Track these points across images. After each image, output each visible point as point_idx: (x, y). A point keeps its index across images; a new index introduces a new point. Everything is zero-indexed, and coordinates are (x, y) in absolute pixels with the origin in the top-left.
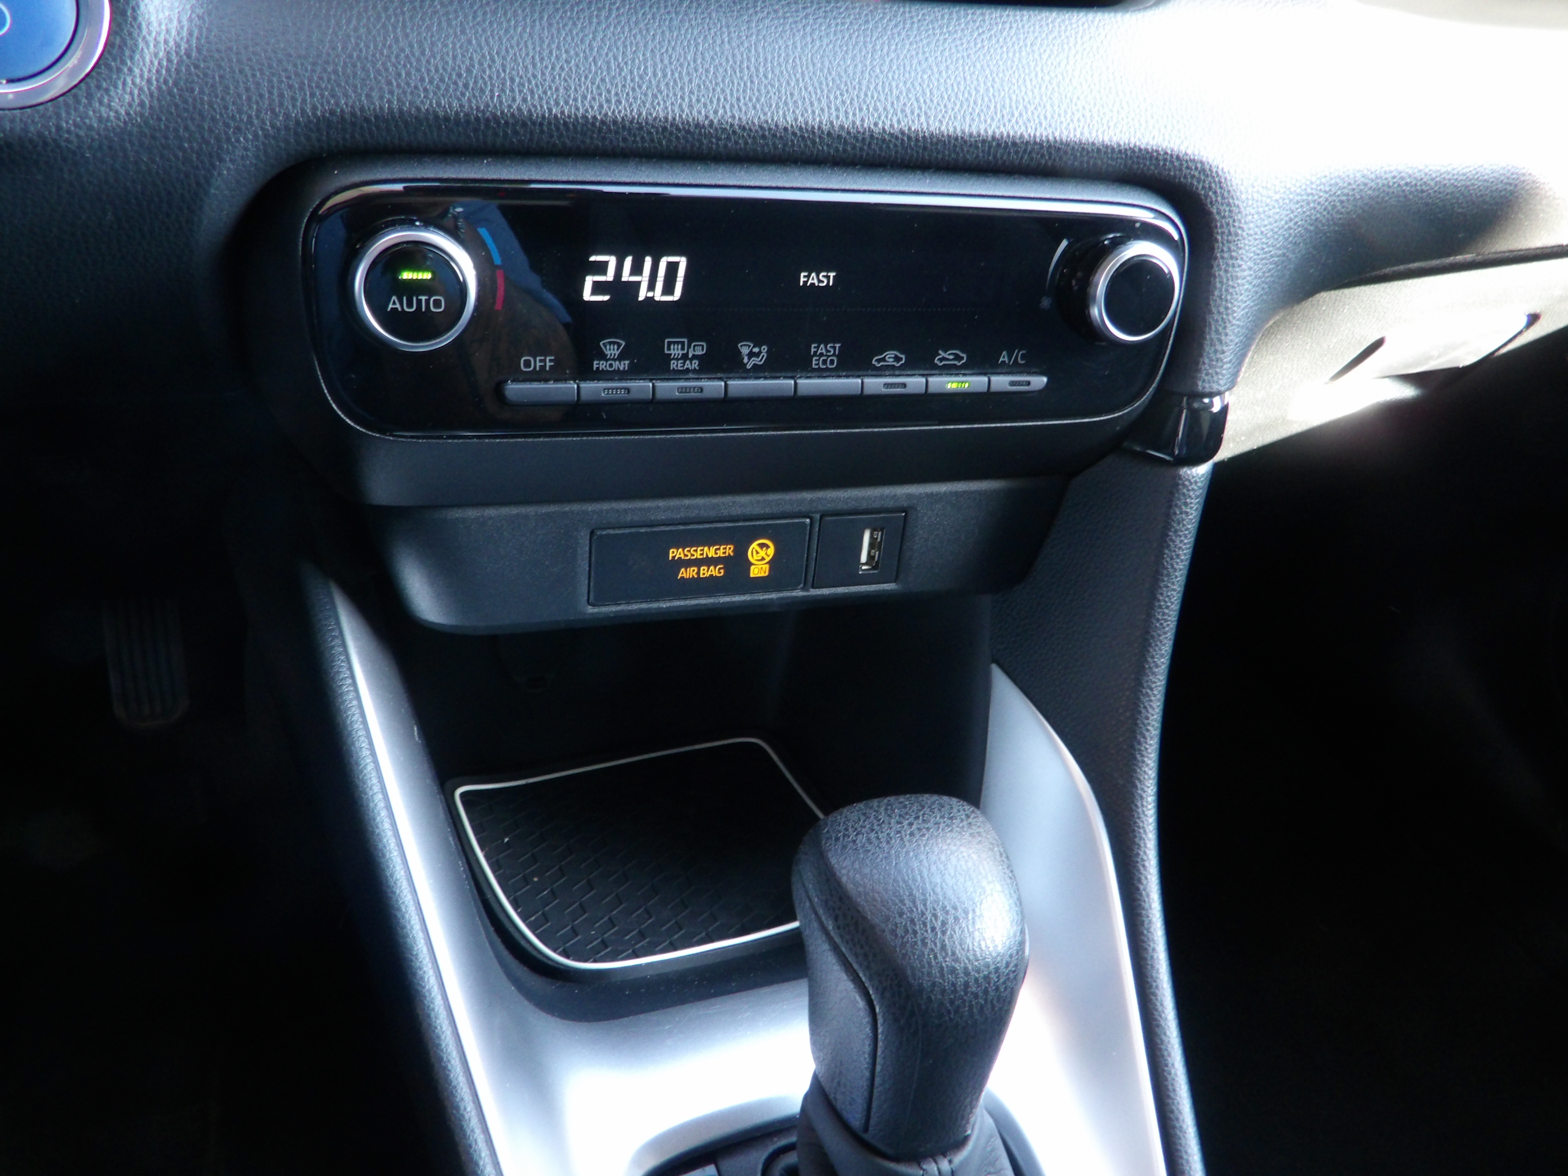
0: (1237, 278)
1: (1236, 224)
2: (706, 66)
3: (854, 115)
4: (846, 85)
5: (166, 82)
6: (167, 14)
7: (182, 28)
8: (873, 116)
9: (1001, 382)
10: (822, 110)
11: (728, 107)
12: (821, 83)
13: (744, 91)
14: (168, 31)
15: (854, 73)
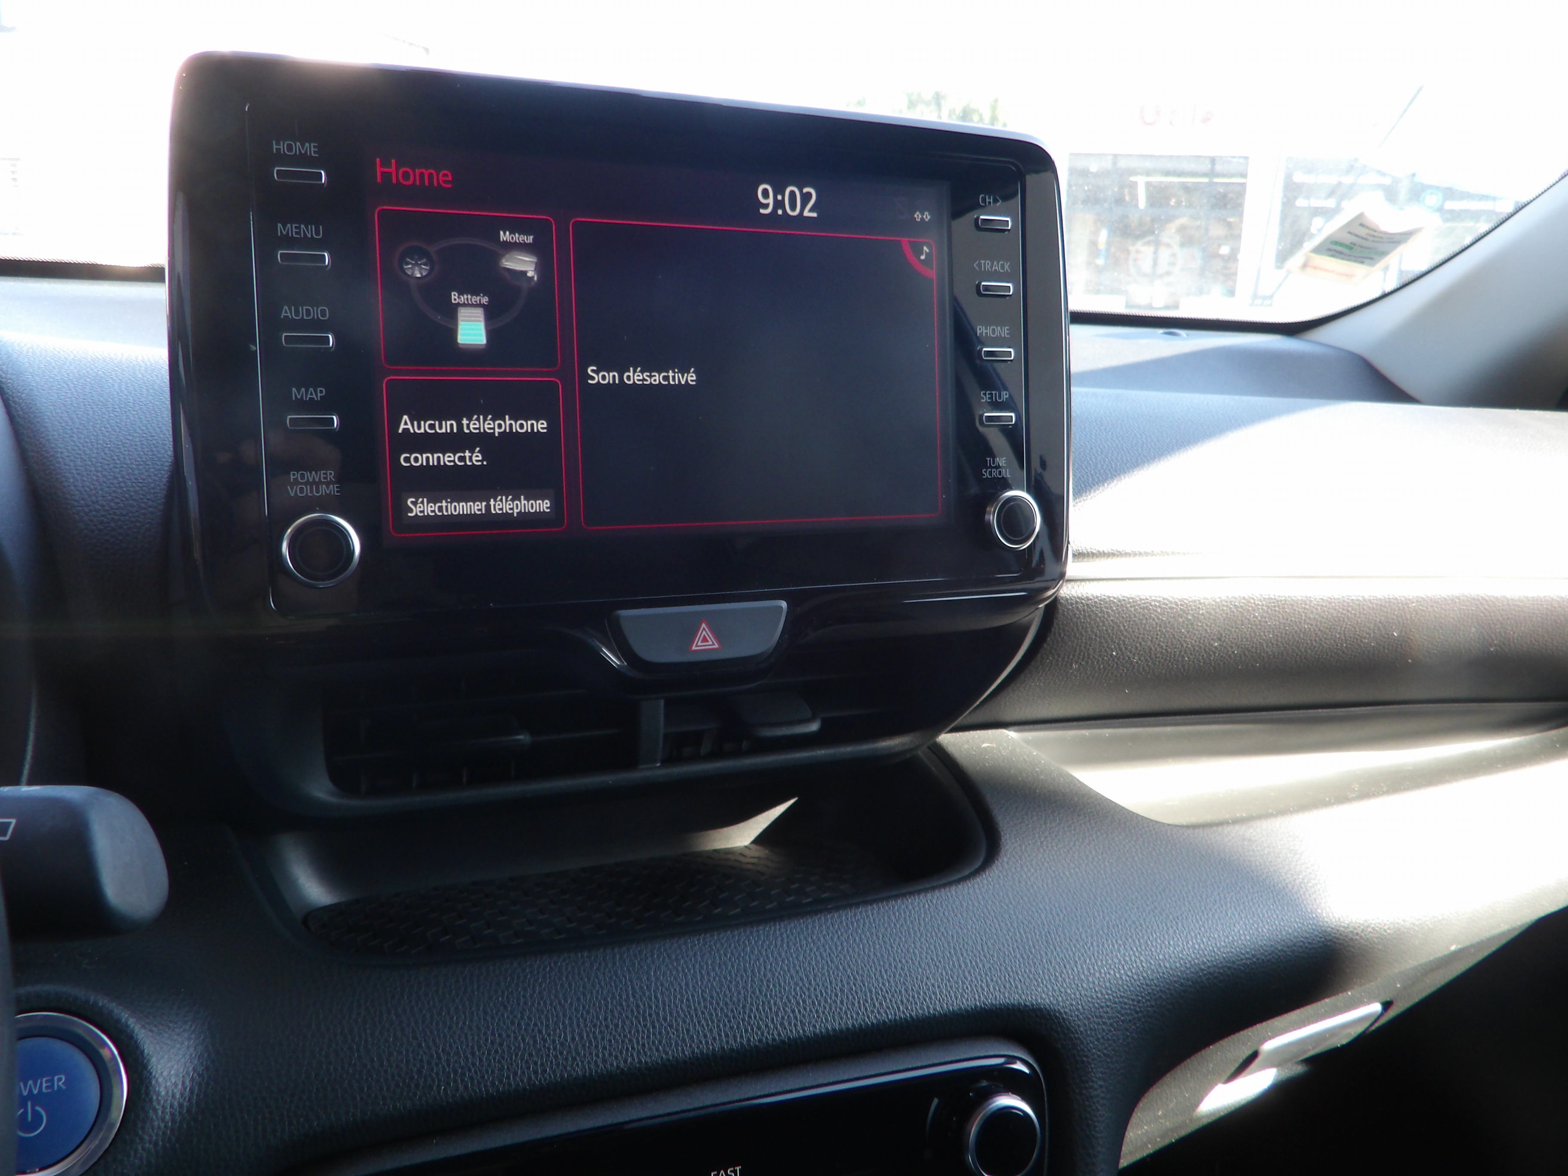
0: (1092, 1097)
1: (1081, 1053)
2: (615, 1021)
3: (741, 1037)
4: (732, 1011)
5: (169, 1140)
6: (173, 1081)
7: (185, 1089)
8: (757, 1034)
10: (714, 1039)
11: (635, 1055)
12: (711, 1015)
13: (648, 1037)
14: (173, 1096)
15: (739, 1000)
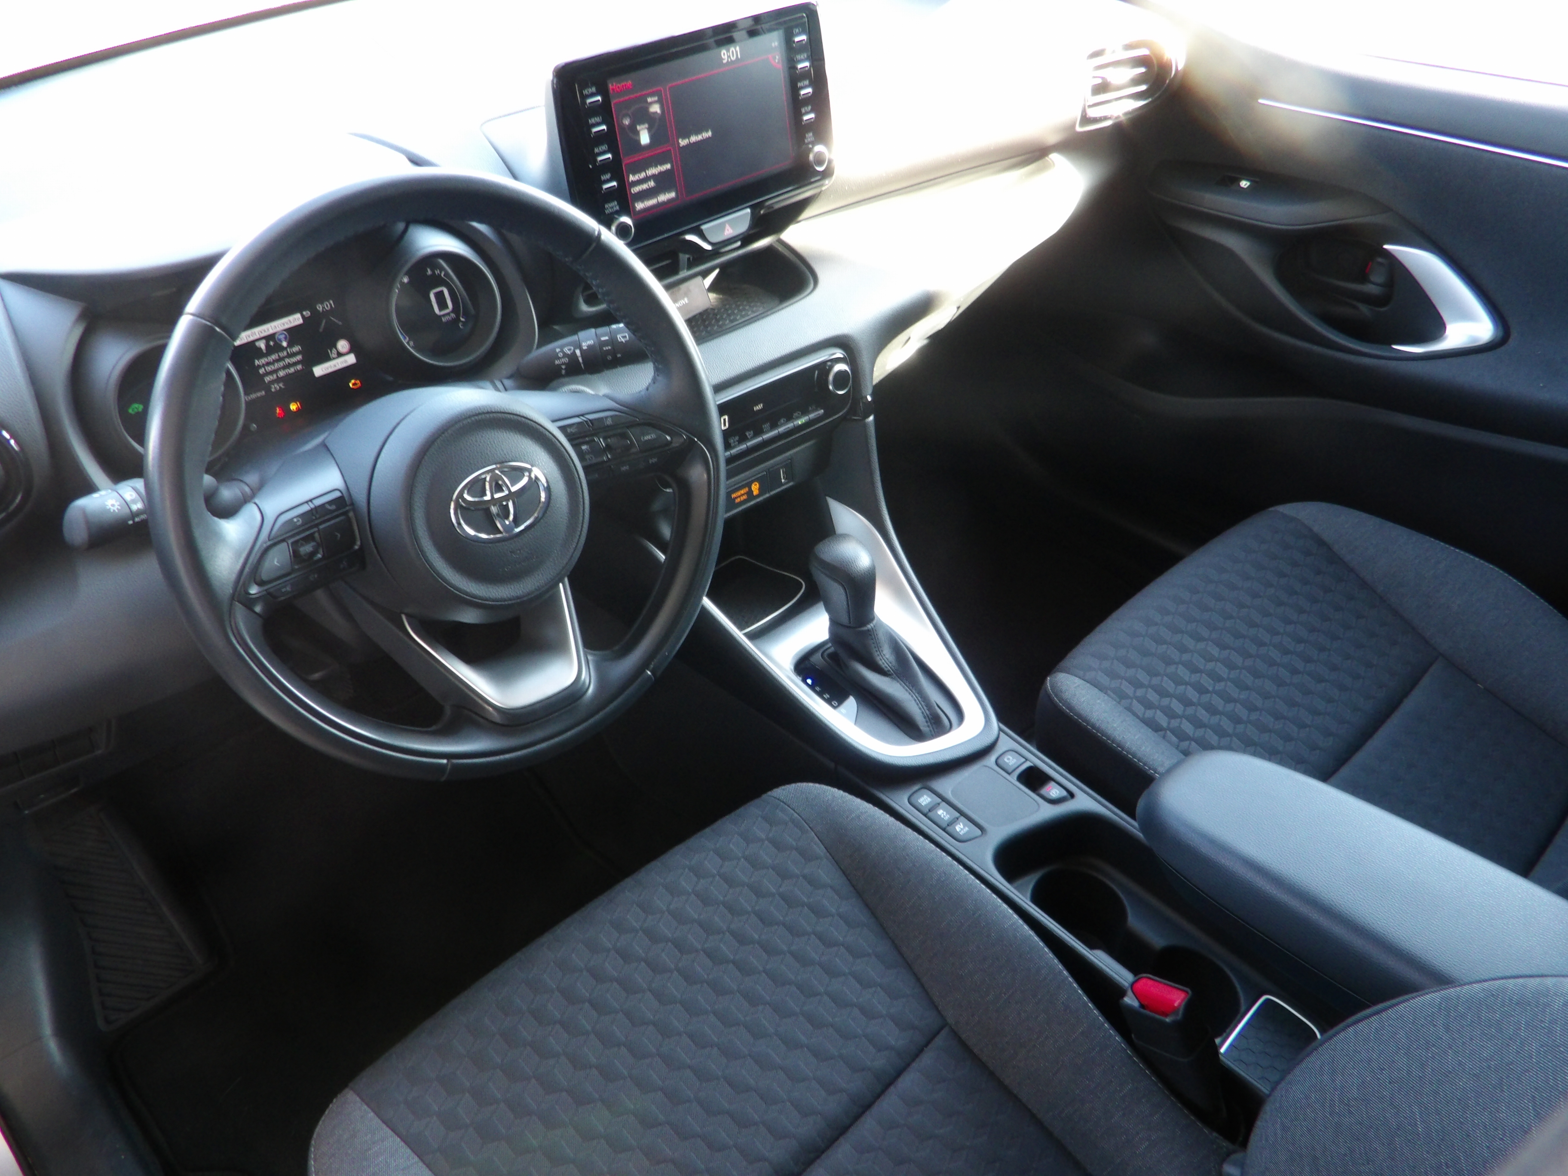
1: (858, 347)
9: (812, 416)
